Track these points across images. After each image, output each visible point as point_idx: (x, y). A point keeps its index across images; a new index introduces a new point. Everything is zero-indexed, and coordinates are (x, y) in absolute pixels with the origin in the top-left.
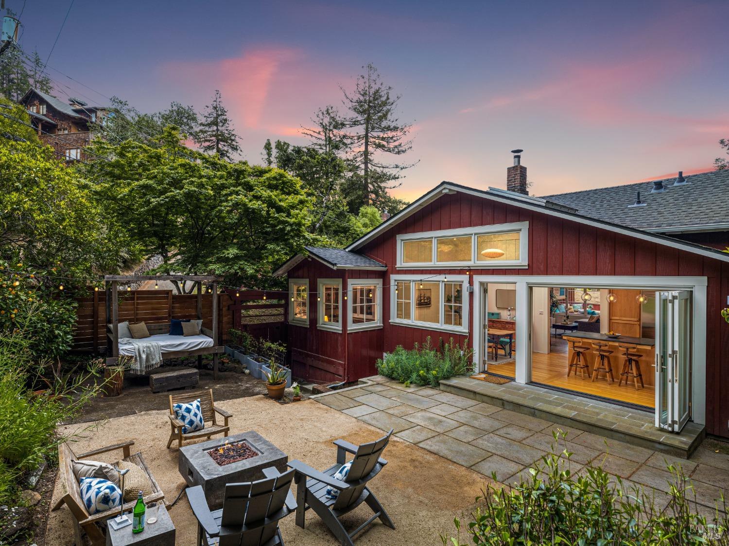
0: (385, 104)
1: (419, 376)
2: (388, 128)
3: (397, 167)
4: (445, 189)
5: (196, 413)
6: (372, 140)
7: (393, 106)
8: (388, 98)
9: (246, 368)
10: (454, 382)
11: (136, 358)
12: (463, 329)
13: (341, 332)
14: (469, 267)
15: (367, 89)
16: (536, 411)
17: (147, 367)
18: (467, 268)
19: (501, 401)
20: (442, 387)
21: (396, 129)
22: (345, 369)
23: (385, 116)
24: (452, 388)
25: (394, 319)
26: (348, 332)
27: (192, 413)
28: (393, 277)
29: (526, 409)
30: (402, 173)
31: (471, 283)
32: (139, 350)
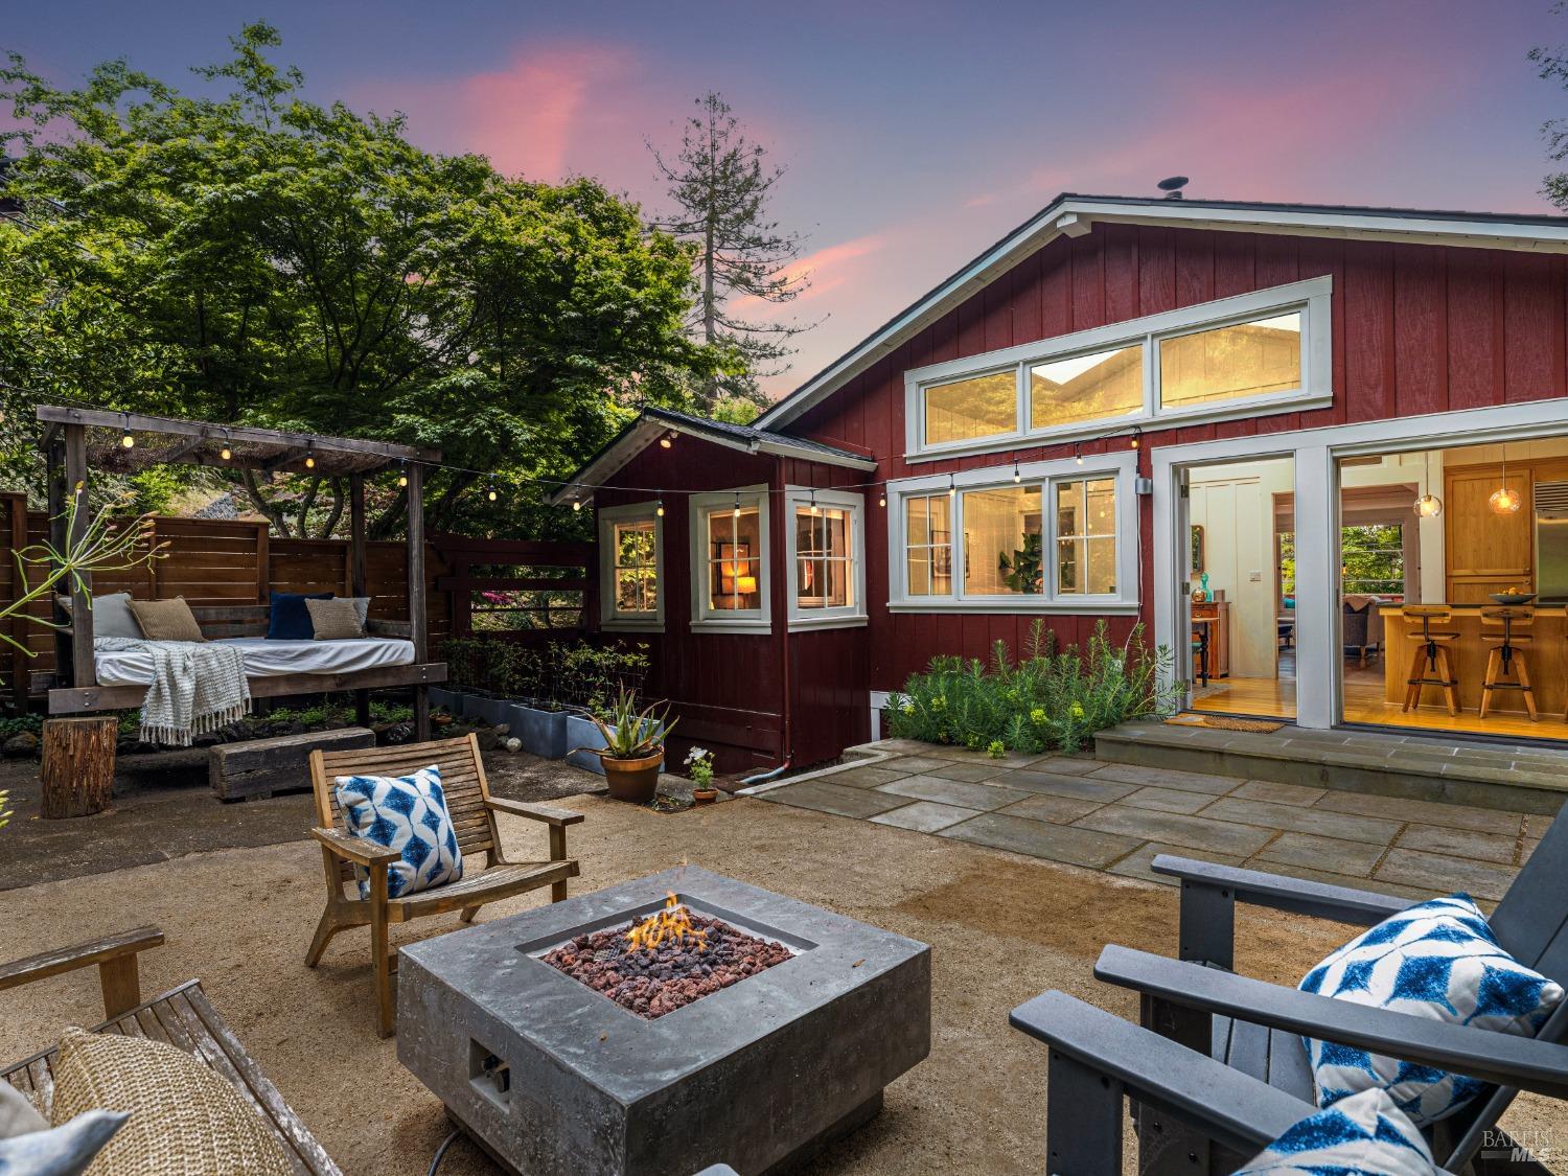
0: (749, 183)
1: (1028, 724)
2: (758, 242)
3: (778, 329)
4: (1063, 216)
5: (431, 814)
6: (722, 267)
7: (767, 193)
8: (756, 174)
9: (510, 735)
10: (1137, 732)
11: (159, 690)
12: (1125, 599)
13: (769, 632)
14: (1136, 427)
15: (708, 150)
16: (1449, 786)
17: (199, 721)
18: (1132, 432)
19: (1316, 770)
20: (1100, 750)
21: (774, 243)
22: (783, 732)
23: (749, 215)
24: (1137, 749)
25: (901, 598)
26: (790, 630)
27: (418, 812)
28: (894, 487)
29: (1409, 783)
30: (791, 343)
31: (1144, 469)
32: (168, 664)
